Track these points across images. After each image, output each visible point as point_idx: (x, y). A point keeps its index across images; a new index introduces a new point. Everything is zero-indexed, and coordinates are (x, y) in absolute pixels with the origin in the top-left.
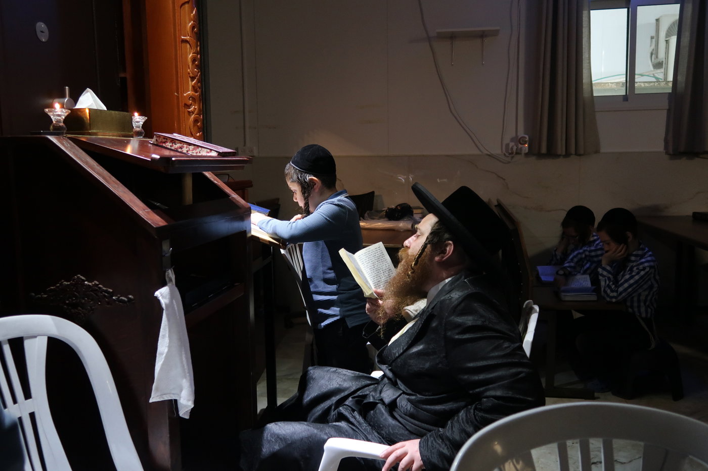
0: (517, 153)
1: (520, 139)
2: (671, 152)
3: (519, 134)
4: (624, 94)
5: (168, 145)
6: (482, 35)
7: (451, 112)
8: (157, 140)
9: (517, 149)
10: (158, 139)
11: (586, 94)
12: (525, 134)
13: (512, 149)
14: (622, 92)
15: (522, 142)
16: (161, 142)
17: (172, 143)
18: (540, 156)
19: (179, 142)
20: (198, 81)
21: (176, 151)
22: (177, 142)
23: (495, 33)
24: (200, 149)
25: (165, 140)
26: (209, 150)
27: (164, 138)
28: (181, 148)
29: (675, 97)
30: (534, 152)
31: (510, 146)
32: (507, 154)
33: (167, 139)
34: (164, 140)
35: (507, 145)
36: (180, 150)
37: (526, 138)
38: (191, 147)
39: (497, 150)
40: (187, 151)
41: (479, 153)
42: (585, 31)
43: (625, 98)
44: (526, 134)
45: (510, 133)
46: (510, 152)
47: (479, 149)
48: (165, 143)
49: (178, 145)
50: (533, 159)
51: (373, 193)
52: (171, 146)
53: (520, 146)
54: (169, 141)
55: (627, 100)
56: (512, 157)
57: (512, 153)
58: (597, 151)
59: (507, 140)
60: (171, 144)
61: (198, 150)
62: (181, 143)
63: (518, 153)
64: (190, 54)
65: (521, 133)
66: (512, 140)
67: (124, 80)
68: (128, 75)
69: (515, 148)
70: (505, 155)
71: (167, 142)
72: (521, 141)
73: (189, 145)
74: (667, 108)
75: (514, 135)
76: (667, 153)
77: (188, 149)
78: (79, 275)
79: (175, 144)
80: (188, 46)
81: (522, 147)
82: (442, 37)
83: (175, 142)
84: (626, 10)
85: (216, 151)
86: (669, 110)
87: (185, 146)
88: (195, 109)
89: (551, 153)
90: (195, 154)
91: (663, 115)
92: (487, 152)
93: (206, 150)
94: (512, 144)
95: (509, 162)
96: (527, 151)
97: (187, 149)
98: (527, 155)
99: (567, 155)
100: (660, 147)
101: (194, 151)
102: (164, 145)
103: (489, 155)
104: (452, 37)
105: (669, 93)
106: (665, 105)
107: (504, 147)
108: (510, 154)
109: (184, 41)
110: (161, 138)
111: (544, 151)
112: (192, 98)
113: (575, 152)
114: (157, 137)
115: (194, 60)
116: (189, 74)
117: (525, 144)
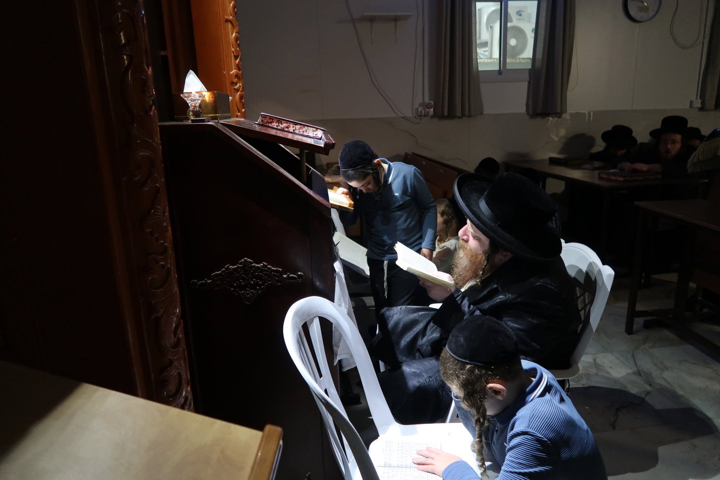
0: (425, 116)
1: (427, 105)
2: (531, 112)
3: (425, 101)
5: (275, 125)
6: (396, 19)
7: (373, 82)
8: (262, 120)
9: (425, 112)
10: (264, 119)
11: (474, 69)
13: (421, 112)
14: (497, 68)
16: (267, 122)
17: (279, 123)
18: (442, 117)
19: (285, 122)
20: (240, 60)
21: (282, 130)
22: (283, 122)
23: (406, 18)
24: (306, 128)
25: (271, 120)
26: (314, 129)
27: (270, 119)
28: (287, 127)
29: (534, 73)
30: (439, 115)
31: (420, 110)
32: (417, 117)
33: (273, 119)
34: (270, 121)
35: (417, 109)
36: (286, 129)
37: (431, 103)
38: (298, 127)
39: (409, 114)
40: (294, 130)
41: (395, 116)
42: (473, 18)
43: (500, 72)
44: (431, 101)
45: (419, 100)
46: (419, 114)
47: (395, 112)
48: (271, 123)
49: (285, 125)
50: (436, 120)
52: (277, 126)
53: (427, 110)
54: (275, 121)
55: (501, 74)
56: (421, 119)
57: (421, 116)
58: (482, 114)
59: (416, 106)
60: (277, 124)
61: (304, 129)
62: (287, 123)
64: (232, 34)
65: (427, 100)
66: (420, 105)
67: (165, 58)
68: (169, 53)
69: (423, 112)
70: (415, 117)
71: (273, 122)
72: (428, 106)
73: (296, 125)
74: (528, 80)
75: (421, 101)
76: (528, 114)
77: (294, 128)
78: (246, 259)
79: (282, 124)
80: (230, 25)
81: (429, 111)
82: (364, 19)
83: (281, 122)
85: (321, 130)
86: (529, 82)
87: (292, 125)
88: (240, 86)
89: (451, 116)
90: (301, 133)
91: (526, 84)
92: (402, 115)
93: (312, 129)
94: (420, 109)
95: (418, 123)
96: (432, 114)
98: (432, 116)
99: (463, 115)
100: (523, 110)
101: (300, 130)
102: (270, 125)
103: (402, 117)
104: (372, 20)
105: (530, 69)
106: (527, 77)
107: (414, 111)
108: (419, 116)
109: (227, 21)
110: (266, 119)
111: (446, 113)
112: (237, 76)
113: (467, 114)
114: (263, 117)
115: (237, 39)
116: (233, 53)
117: (431, 108)
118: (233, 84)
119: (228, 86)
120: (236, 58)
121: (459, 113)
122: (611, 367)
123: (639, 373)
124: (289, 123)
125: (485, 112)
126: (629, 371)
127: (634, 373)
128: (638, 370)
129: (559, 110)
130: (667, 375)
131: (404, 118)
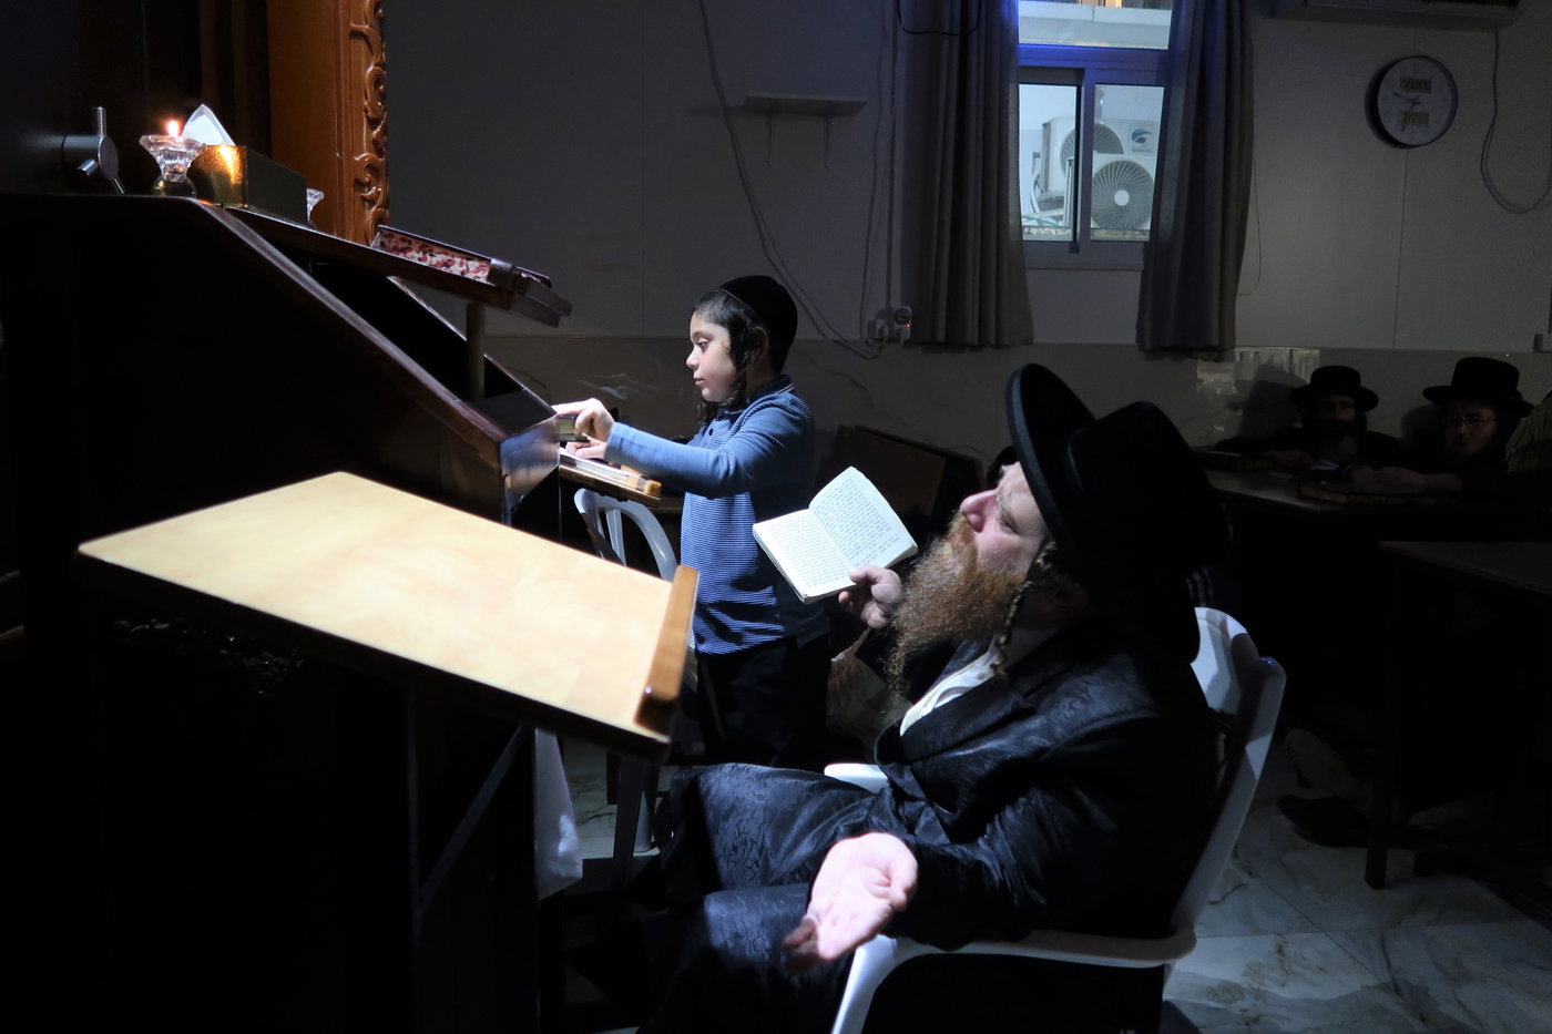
0: (891, 340)
1: (896, 316)
2: (1148, 344)
3: (892, 305)
4: (1071, 239)
5: (414, 256)
6: (828, 111)
7: (766, 254)
8: (383, 243)
9: (890, 332)
10: (386, 241)
11: (1013, 237)
12: (905, 303)
13: (881, 331)
14: (1067, 237)
15: (900, 319)
16: (395, 248)
17: (425, 253)
18: (932, 345)
19: (441, 250)
20: (384, 131)
22: (436, 249)
23: (851, 109)
25: (406, 245)
27: (403, 241)
28: (446, 264)
29: (1155, 249)
30: (926, 341)
31: (878, 327)
32: (871, 341)
33: (410, 243)
34: (401, 245)
35: (872, 325)
37: (906, 311)
38: (472, 265)
39: (852, 335)
40: (462, 274)
41: (821, 338)
43: (1074, 246)
44: (911, 307)
45: (877, 304)
46: (877, 336)
47: (821, 329)
48: (404, 250)
49: (439, 257)
50: (916, 352)
52: (420, 259)
53: (897, 326)
54: (415, 245)
55: (1076, 250)
56: (881, 347)
57: (881, 340)
58: (1026, 341)
59: (870, 316)
60: (421, 255)
62: (447, 254)
63: (893, 340)
64: (367, 66)
65: (896, 304)
66: (880, 315)
69: (887, 330)
70: (867, 342)
71: (411, 250)
72: (899, 317)
73: (468, 259)
74: (1142, 267)
75: (883, 306)
76: (1142, 348)
77: (465, 268)
79: (432, 255)
80: (363, 45)
81: (900, 329)
82: (752, 108)
83: (431, 250)
84: (1074, 89)
86: (1145, 273)
87: (457, 260)
88: (378, 193)
89: (954, 344)
91: (1133, 282)
92: (835, 337)
94: (880, 323)
95: (876, 356)
96: (908, 336)
97: (461, 269)
98: (906, 342)
99: (982, 344)
100: (1129, 337)
101: (479, 274)
102: (401, 256)
103: (836, 342)
104: (770, 110)
105: (1145, 242)
106: (1138, 260)
107: (866, 328)
108: (877, 340)
109: (356, 34)
110: (393, 240)
111: (941, 337)
112: (371, 167)
113: (993, 341)
114: (386, 236)
115: (377, 80)
116: (366, 111)
117: (906, 323)
118: (360, 185)
119: (348, 189)
120: (373, 123)
121: (972, 338)
122: (1321, 969)
123: (1395, 988)
124: (451, 253)
125: (1036, 340)
126: (1371, 981)
127: (1383, 987)
128: (1394, 980)
129: (1215, 341)
130: (1470, 994)
131: (841, 344)
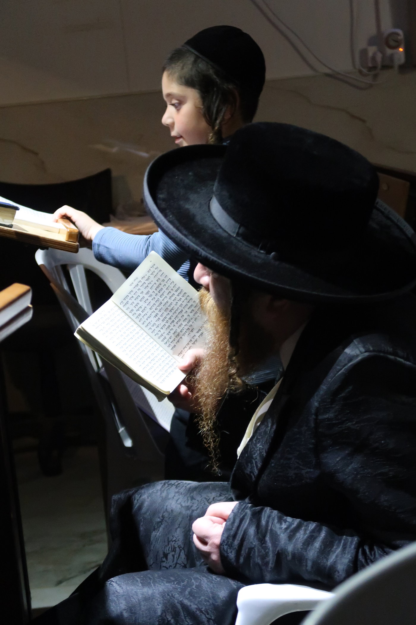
9: (383, 58)
12: (396, 26)
13: (374, 58)
15: (392, 43)
31: (370, 54)
32: (365, 71)
35: (364, 52)
37: (398, 34)
39: (345, 65)
41: (309, 72)
44: (397, 28)
46: (370, 65)
47: (309, 65)
51: (107, 173)
53: (389, 51)
56: (375, 76)
57: (374, 68)
59: (361, 43)
63: (386, 67)
65: (387, 27)
66: (372, 42)
69: (379, 56)
70: (360, 72)
75: (373, 31)
81: (392, 56)
92: (328, 71)
94: (372, 50)
95: (371, 86)
96: (402, 60)
98: (403, 68)
107: (357, 56)
108: (370, 69)
117: (398, 47)
131: (333, 76)
